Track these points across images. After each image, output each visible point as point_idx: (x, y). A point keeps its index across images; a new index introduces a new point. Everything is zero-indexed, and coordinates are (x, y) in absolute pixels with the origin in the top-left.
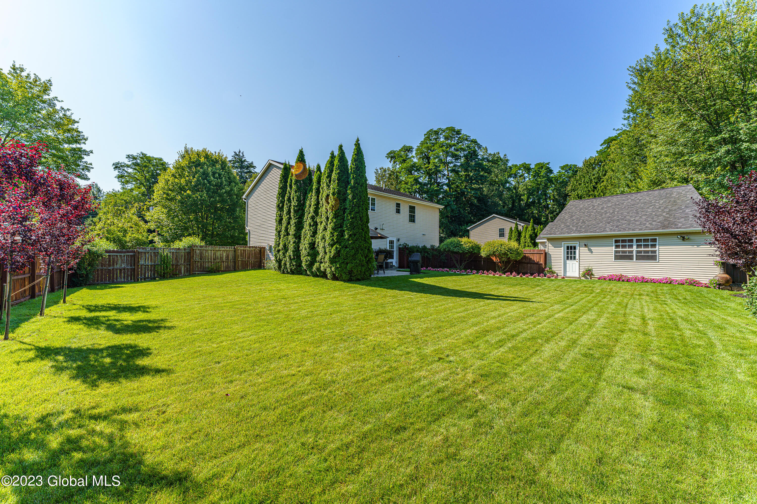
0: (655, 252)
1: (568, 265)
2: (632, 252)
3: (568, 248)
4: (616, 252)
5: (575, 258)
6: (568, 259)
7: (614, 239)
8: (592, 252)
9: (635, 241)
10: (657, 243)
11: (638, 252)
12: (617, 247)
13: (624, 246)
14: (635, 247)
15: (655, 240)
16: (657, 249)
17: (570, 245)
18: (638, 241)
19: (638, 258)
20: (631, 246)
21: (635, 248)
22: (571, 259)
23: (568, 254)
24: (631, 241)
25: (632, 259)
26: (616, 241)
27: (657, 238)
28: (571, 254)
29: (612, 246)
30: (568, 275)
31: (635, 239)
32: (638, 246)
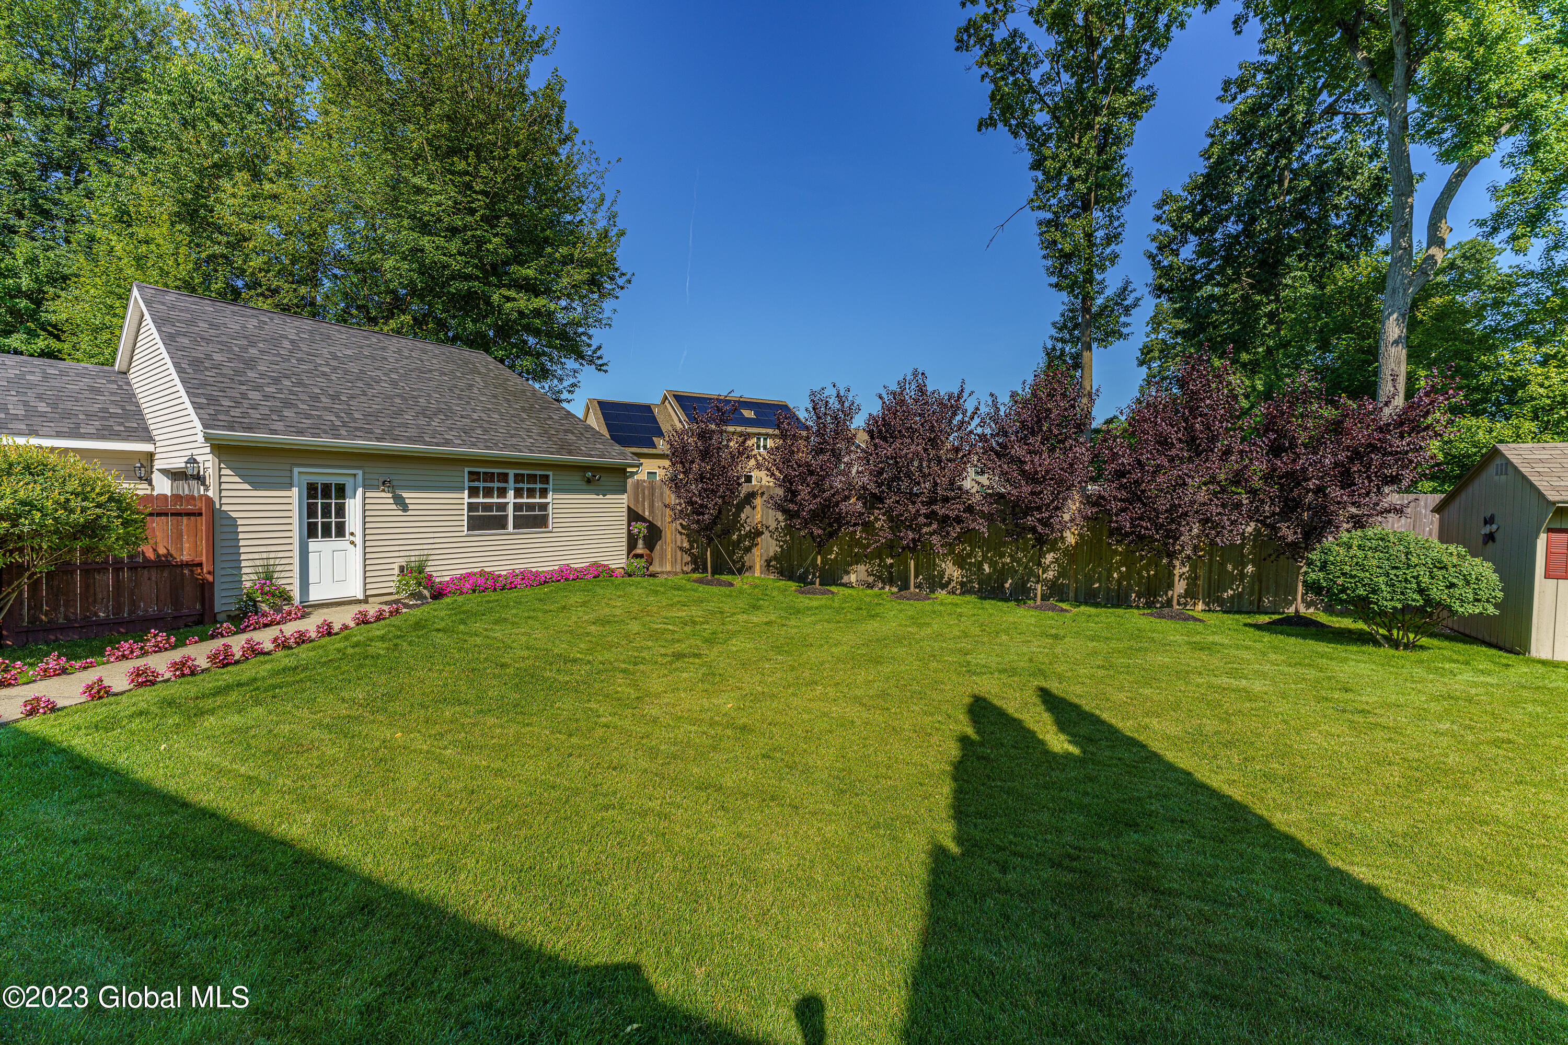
0: (544, 507)
1: (313, 559)
2: (503, 507)
3: (312, 490)
4: (471, 507)
5: (341, 532)
6: (312, 532)
7: (467, 470)
8: (405, 508)
9: (511, 479)
10: (551, 486)
11: (517, 507)
12: (473, 492)
13: (488, 493)
14: (511, 493)
15: (545, 479)
16: (549, 500)
17: (320, 480)
18: (519, 478)
19: (520, 523)
20: (502, 492)
21: (510, 498)
22: (327, 533)
23: (311, 512)
24: (504, 478)
25: (504, 527)
26: (474, 476)
27: (550, 473)
28: (326, 513)
29: (462, 489)
30: (315, 595)
31: (511, 473)
32: (518, 493)
